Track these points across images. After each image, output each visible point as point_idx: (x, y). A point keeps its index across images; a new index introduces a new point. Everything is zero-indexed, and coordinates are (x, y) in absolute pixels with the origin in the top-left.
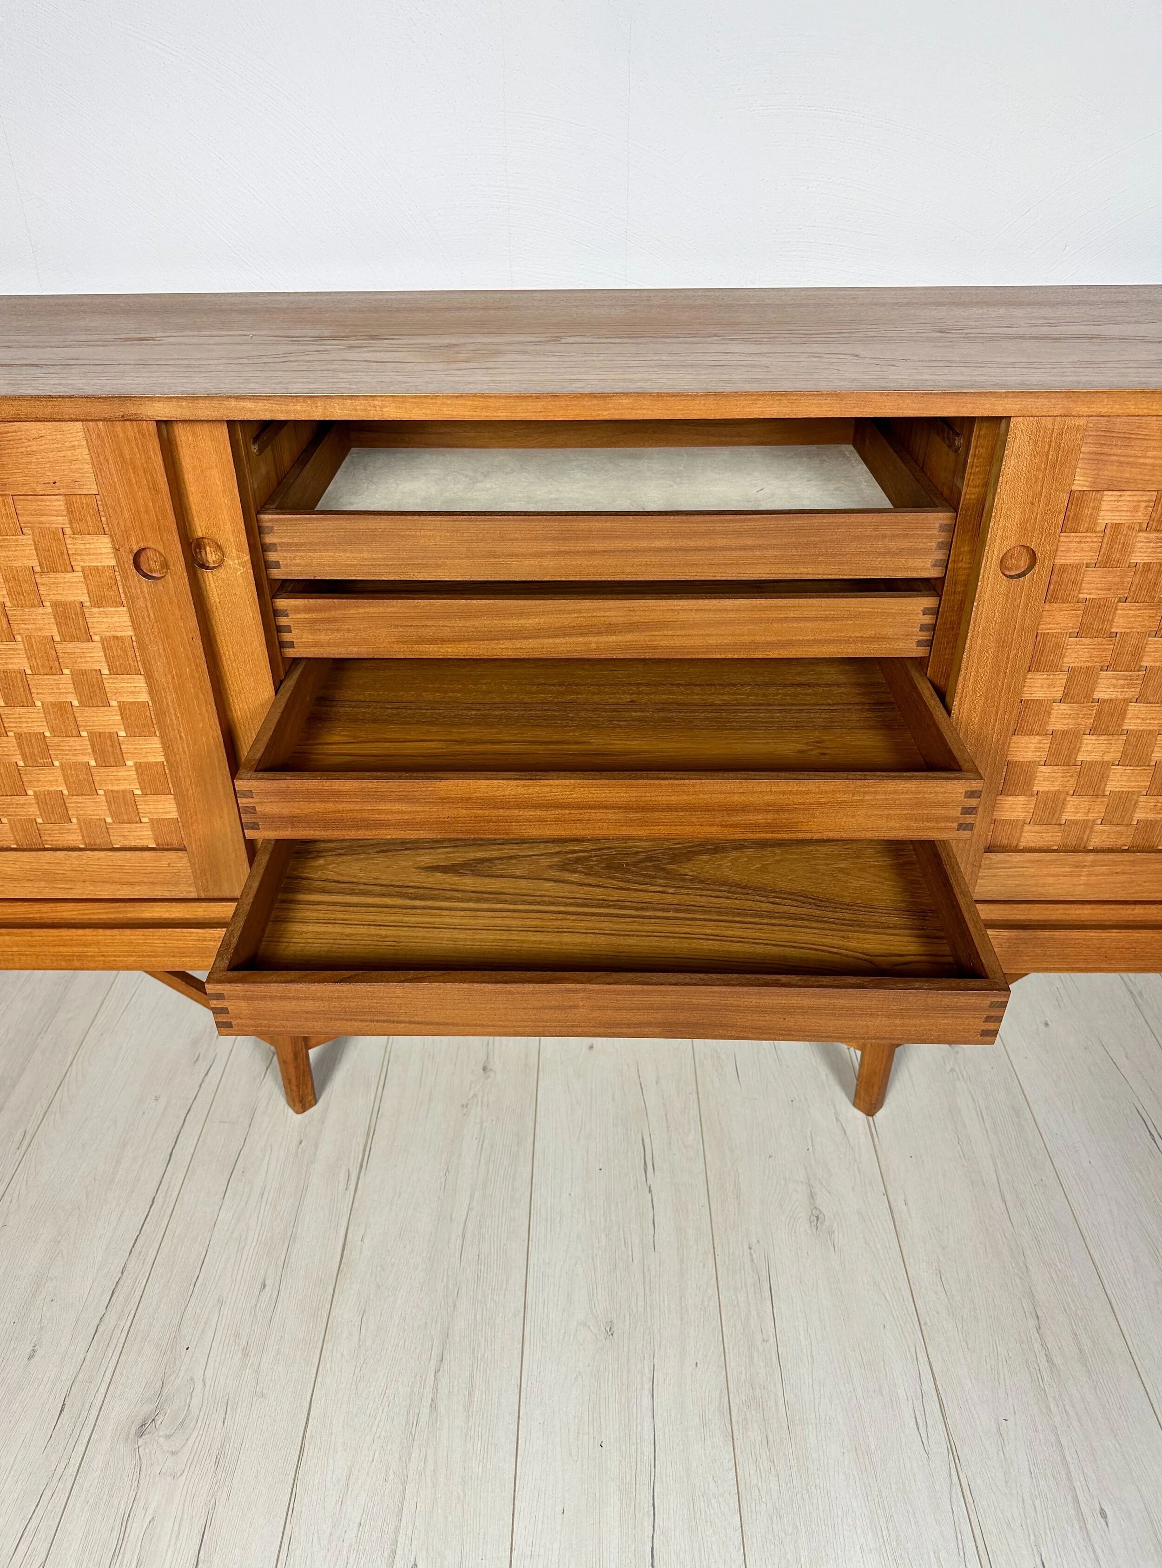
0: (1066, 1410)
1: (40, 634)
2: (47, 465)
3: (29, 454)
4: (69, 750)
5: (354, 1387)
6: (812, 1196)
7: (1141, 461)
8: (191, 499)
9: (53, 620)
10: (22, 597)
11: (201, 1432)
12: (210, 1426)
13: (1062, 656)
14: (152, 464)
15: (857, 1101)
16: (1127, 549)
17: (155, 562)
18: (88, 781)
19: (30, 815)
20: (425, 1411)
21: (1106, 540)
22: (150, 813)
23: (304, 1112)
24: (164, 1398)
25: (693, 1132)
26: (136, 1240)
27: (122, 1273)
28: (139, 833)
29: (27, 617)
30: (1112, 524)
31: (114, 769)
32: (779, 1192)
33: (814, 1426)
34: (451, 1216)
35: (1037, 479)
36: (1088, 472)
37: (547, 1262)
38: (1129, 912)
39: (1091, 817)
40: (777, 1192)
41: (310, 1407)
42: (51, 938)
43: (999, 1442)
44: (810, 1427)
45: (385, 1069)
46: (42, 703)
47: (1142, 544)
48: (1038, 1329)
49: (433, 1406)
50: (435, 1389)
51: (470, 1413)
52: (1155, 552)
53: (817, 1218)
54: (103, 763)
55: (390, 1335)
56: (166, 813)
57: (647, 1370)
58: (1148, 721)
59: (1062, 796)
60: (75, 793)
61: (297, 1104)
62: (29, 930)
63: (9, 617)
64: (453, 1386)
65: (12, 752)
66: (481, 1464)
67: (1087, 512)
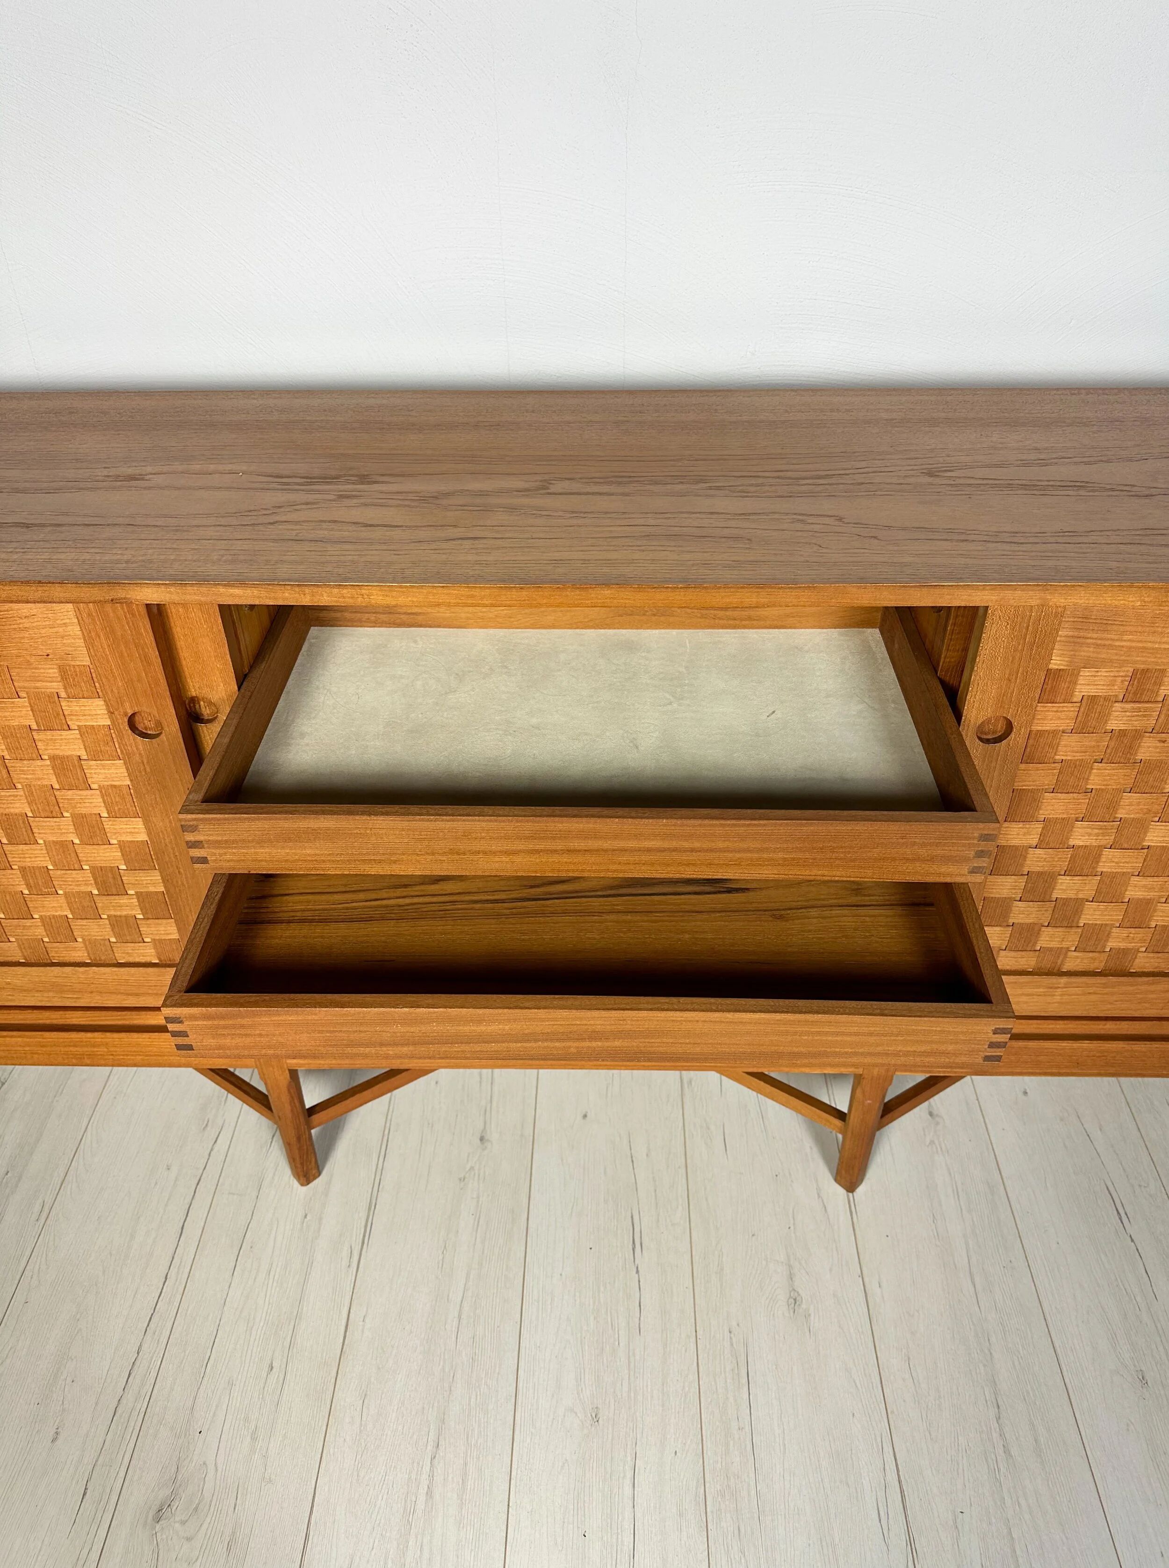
0: (1019, 1503)
1: (39, 783)
2: (40, 640)
3: (21, 630)
4: (72, 881)
5: (355, 1473)
6: (791, 1277)
7: (1117, 643)
8: (184, 663)
9: (52, 772)
10: (20, 751)
11: (214, 1518)
12: (222, 1512)
13: (1038, 808)
14: (144, 640)
15: (839, 1178)
16: (1104, 717)
17: (150, 721)
18: (92, 907)
19: (37, 936)
20: (422, 1498)
21: (1082, 709)
22: (152, 934)
23: (308, 1184)
24: (178, 1484)
25: (680, 1208)
26: (151, 1318)
27: (138, 1353)
28: (142, 951)
29: (26, 768)
30: (1089, 696)
31: (117, 897)
32: (760, 1274)
33: (783, 1516)
34: (448, 1296)
35: (1014, 658)
36: (1065, 652)
37: (538, 1345)
38: (1101, 1027)
39: (1065, 945)
40: (759, 1272)
41: (315, 1494)
42: (62, 1040)
43: (955, 1534)
44: (779, 1517)
45: (386, 1138)
46: (44, 841)
47: (1118, 713)
48: (998, 1419)
49: (429, 1493)
50: (431, 1476)
51: (464, 1501)
52: (1131, 720)
53: (795, 1301)
54: (106, 892)
55: (389, 1419)
56: (168, 934)
57: (629, 1459)
58: (1122, 865)
59: (1036, 928)
60: (79, 917)
61: (302, 1178)
62: (40, 1033)
63: (9, 769)
64: (448, 1473)
65: (17, 883)
66: (473, 1553)
67: (1064, 685)
